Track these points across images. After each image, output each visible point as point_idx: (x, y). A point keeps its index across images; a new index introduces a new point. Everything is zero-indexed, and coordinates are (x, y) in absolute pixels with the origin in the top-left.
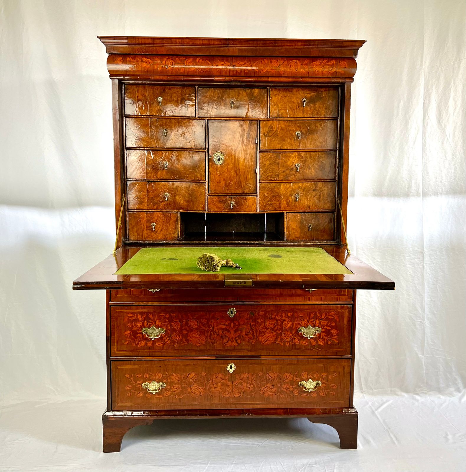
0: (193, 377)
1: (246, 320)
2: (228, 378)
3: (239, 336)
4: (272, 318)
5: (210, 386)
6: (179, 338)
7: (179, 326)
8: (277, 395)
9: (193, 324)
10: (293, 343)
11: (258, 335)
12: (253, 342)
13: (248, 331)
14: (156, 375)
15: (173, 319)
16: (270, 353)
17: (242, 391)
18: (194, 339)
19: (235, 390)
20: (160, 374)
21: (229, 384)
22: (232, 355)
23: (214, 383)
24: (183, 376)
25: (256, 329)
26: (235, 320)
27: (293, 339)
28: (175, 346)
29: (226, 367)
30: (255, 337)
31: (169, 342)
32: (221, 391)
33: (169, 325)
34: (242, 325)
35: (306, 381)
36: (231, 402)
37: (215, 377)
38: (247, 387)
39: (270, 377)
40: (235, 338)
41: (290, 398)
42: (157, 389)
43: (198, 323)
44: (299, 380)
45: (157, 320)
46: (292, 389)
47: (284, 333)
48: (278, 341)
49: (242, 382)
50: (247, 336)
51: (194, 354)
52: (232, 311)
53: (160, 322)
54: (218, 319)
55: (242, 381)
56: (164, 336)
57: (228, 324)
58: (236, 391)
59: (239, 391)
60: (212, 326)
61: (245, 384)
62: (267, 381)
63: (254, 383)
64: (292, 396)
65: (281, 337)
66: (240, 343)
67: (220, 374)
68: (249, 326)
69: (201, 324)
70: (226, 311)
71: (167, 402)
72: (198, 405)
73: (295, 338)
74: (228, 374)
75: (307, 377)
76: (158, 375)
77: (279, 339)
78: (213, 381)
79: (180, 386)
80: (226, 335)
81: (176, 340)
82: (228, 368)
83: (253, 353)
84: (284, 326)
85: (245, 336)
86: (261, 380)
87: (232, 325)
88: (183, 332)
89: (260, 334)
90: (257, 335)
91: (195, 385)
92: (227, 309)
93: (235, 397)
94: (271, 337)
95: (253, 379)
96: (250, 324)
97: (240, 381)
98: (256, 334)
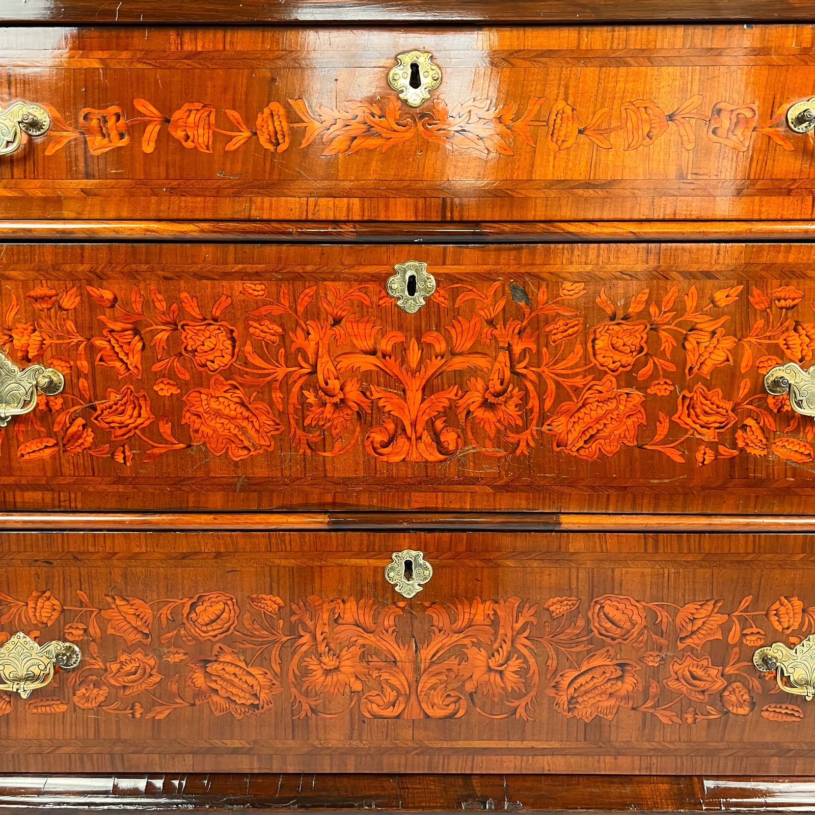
0: (219, 617)
1: (487, 329)
2: (392, 623)
3: (449, 413)
4: (625, 318)
5: (301, 660)
6: (139, 421)
7: (137, 357)
8: (642, 709)
9: (209, 344)
10: (735, 452)
11: (548, 404)
12: (523, 444)
13: (499, 388)
14: (31, 604)
15: (102, 317)
16: (613, 499)
17: (461, 689)
18: (217, 423)
19: (428, 685)
20: (48, 599)
21: (401, 654)
22: (415, 506)
23: (322, 648)
24: (165, 611)
25: (539, 375)
26: (429, 329)
27: (734, 430)
28: (120, 458)
29: (384, 568)
30: (535, 415)
31: (89, 438)
32: (358, 686)
33: (82, 347)
34: (461, 354)
35: (791, 646)
36: (410, 744)
37: (326, 616)
38: (490, 669)
39: (609, 625)
40: (431, 423)
41: (709, 726)
42: (37, 672)
43: (233, 340)
44: (754, 638)
45: (16, 321)
46: (720, 683)
47: (692, 398)
48: (658, 438)
49: (464, 646)
50: (489, 415)
51: (217, 500)
52: (412, 278)
53: (34, 330)
54: (337, 321)
55: (466, 641)
56: (58, 407)
57: (389, 348)
58: (433, 688)
59: (450, 687)
60: (306, 359)
61: (479, 657)
62: (591, 641)
63: (525, 651)
64: (715, 715)
65: (675, 418)
66: (452, 447)
67: (351, 605)
68: (503, 357)
69: (248, 348)
70: (382, 280)
71: (91, 736)
72: (248, 752)
73: (750, 422)
74: (394, 603)
75: (802, 624)
76: (39, 604)
77: (663, 430)
78: (319, 638)
79: (152, 662)
80: (381, 404)
81: (124, 430)
82: (395, 574)
83: (521, 503)
84: (691, 359)
85: (480, 413)
86: (562, 637)
87: (414, 356)
88: (156, 388)
89: (558, 401)
90: (542, 402)
91: (228, 658)
92: (383, 269)
93: (427, 716)
94: (619, 419)
95: (523, 629)
96: (509, 348)
97: (455, 637)
98: (537, 403)
